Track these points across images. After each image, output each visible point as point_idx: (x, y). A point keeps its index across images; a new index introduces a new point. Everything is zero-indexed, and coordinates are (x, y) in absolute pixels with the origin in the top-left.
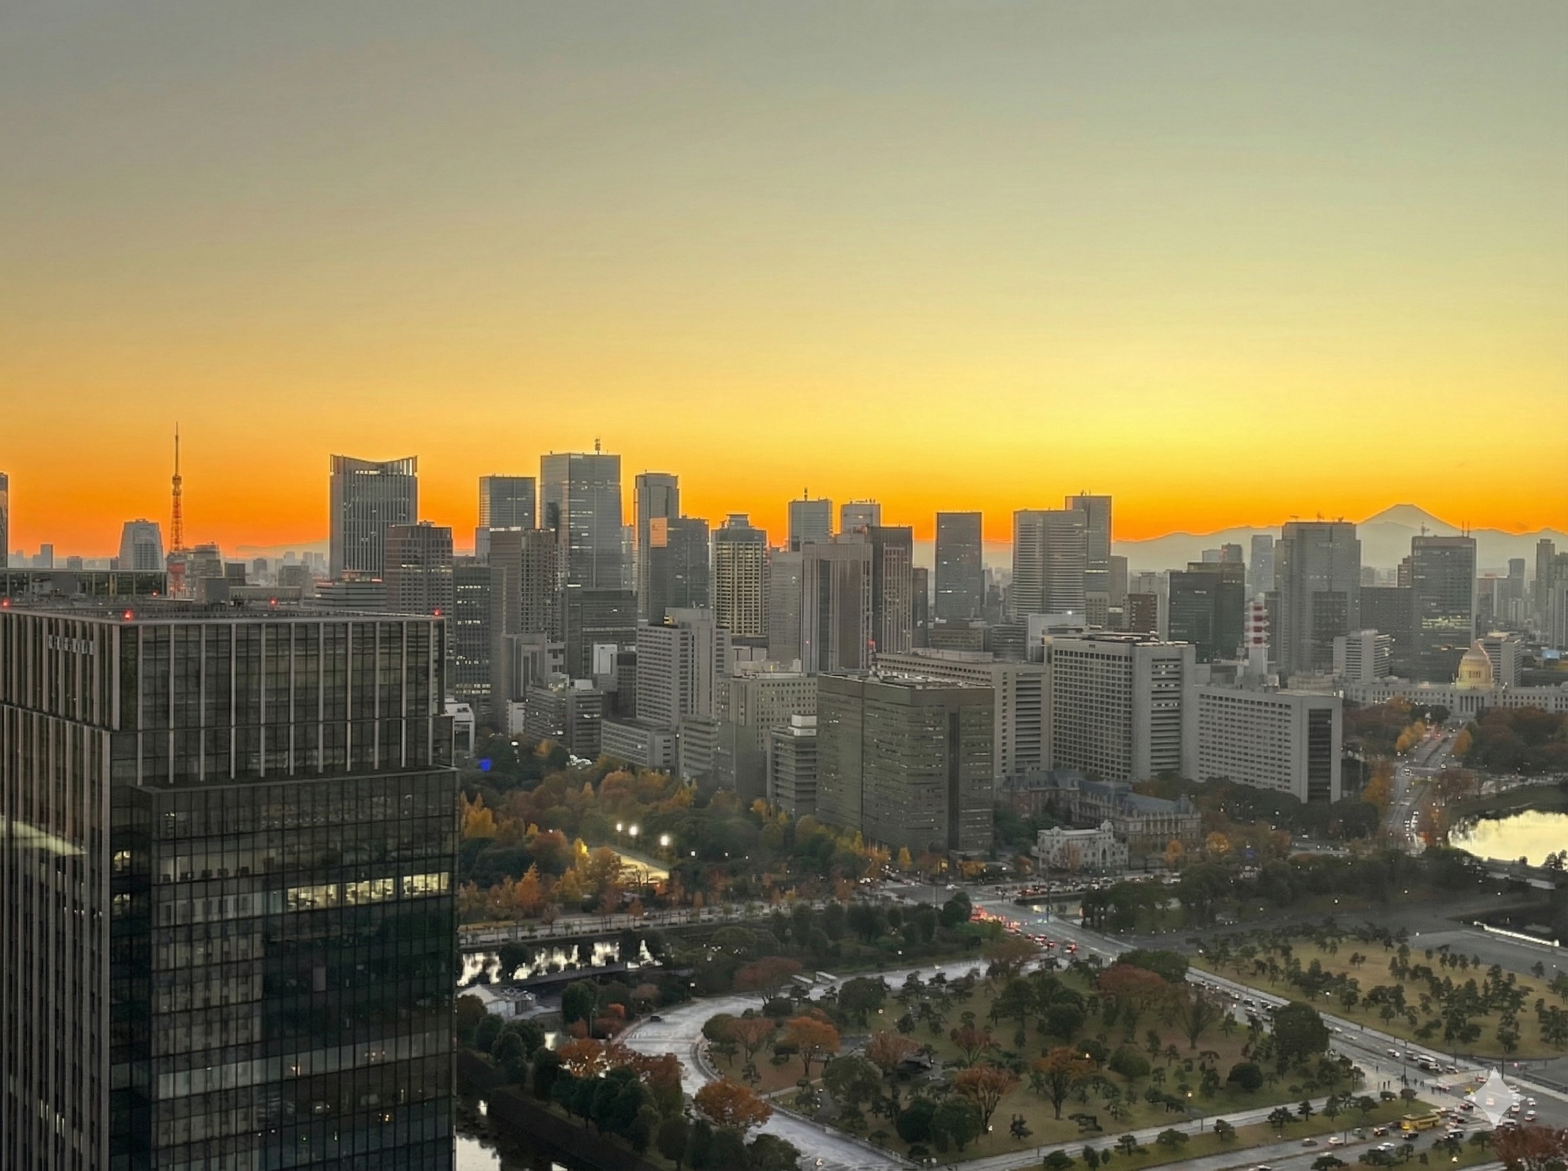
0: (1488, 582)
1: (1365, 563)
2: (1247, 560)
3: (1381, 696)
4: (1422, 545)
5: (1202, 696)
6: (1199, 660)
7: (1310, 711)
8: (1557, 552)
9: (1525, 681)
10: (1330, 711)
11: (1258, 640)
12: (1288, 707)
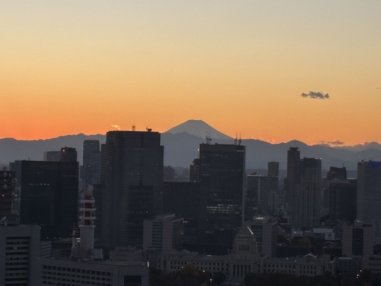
0: (253, 180)
1: (166, 163)
2: (80, 159)
3: (177, 265)
4: (206, 149)
5: (45, 267)
6: (43, 238)
7: (126, 277)
8: (302, 157)
9: (280, 253)
10: (140, 277)
11: (88, 222)
12: (109, 274)
